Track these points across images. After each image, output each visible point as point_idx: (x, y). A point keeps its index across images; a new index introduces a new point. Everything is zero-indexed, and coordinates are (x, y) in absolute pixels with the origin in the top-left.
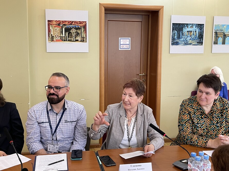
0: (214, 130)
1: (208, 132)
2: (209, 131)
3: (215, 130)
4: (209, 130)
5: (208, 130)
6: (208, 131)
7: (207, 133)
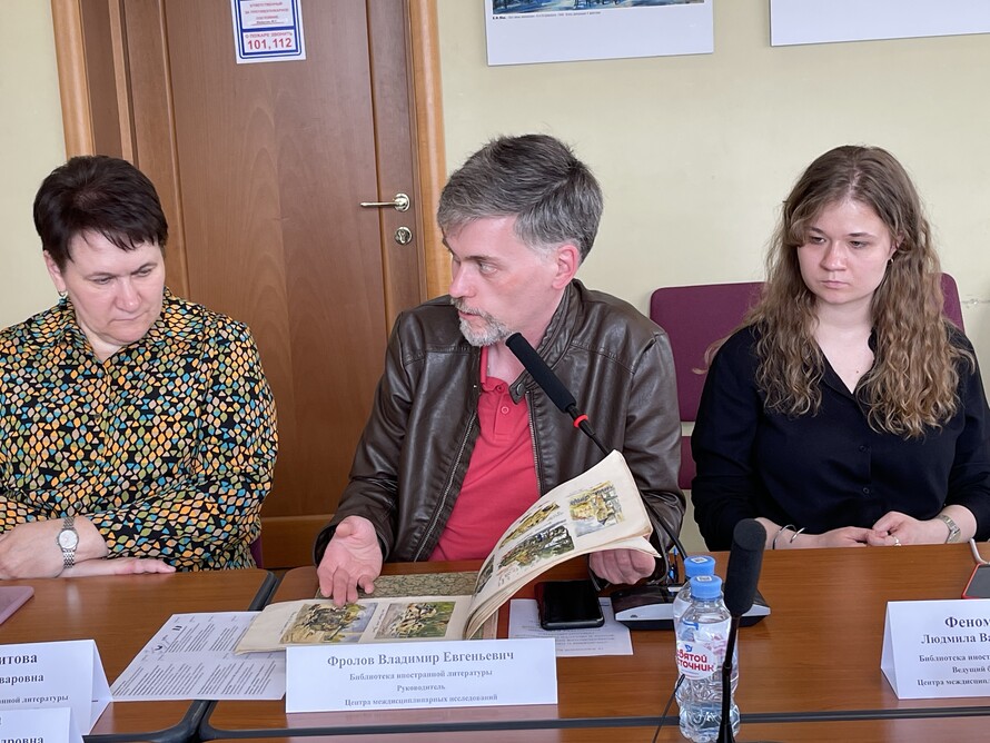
0: (122, 432)
1: (95, 447)
2: (102, 441)
3: (129, 431)
4: (102, 435)
5: (96, 435)
6: (96, 441)
7: (87, 453)
